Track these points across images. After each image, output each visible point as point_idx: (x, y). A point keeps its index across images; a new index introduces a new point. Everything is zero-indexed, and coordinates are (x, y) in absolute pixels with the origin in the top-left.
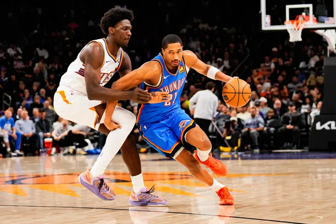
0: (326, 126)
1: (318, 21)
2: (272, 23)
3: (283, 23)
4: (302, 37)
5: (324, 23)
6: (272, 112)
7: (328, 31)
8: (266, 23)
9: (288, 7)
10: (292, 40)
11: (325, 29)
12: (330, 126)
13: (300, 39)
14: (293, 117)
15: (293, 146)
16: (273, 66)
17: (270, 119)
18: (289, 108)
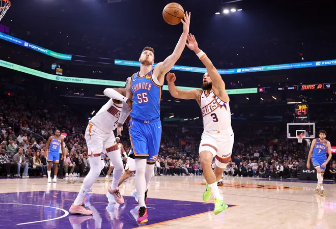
2: (291, 136)
4: (303, 141)
8: (289, 136)
9: (297, 131)
10: (299, 142)
13: (301, 142)
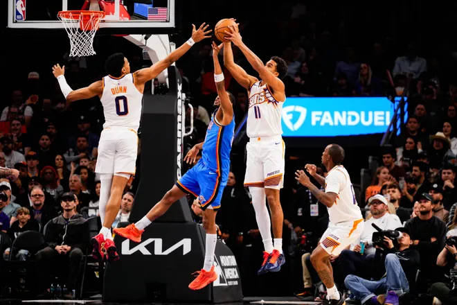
0: (142, 248)
1: (131, 14)
3: (54, 17)
5: (146, 19)
6: (26, 214)
7: (153, 37)
11: (148, 32)
12: (151, 247)
14: (71, 227)
15: (70, 291)
16: (29, 111)
17: (21, 230)
18: (63, 204)
